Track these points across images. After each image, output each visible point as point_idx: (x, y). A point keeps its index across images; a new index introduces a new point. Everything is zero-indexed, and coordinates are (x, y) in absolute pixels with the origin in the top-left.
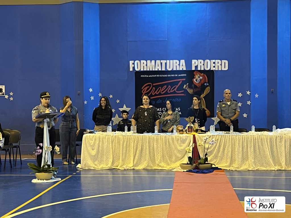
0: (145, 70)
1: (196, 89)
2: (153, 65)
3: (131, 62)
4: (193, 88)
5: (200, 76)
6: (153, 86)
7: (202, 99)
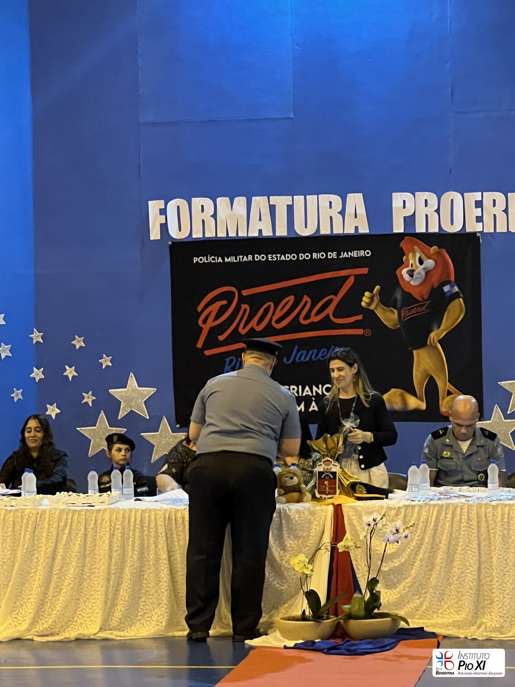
0: (207, 235)
1: (409, 310)
2: (241, 216)
3: (154, 206)
4: (399, 305)
5: (424, 257)
6: (243, 299)
7: (436, 348)
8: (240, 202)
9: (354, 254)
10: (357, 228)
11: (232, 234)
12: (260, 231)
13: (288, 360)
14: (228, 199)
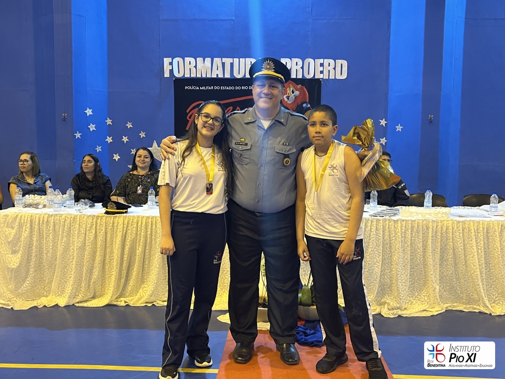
0: (192, 76)
2: (208, 67)
3: (167, 61)
5: (294, 90)
8: (208, 60)
11: (204, 76)
12: (217, 75)
14: (201, 59)
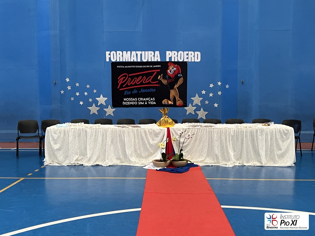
0: (120, 61)
1: (170, 80)
2: (129, 56)
3: (108, 53)
4: (167, 79)
5: (173, 67)
6: (129, 77)
7: (176, 89)
8: (129, 53)
9: (157, 66)
10: (157, 60)
11: (127, 61)
12: (134, 60)
13: (140, 92)
14: (126, 52)
